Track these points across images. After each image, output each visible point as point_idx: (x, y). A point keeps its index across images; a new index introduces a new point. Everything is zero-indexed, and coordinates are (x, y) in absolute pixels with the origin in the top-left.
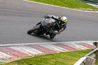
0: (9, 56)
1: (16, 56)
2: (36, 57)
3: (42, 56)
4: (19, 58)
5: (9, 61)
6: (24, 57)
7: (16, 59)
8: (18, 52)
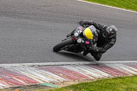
0: (62, 79)
1: (71, 79)
2: (99, 81)
3: (109, 79)
4: (76, 82)
5: (61, 86)
6: (82, 80)
7: (72, 83)
8: (75, 73)
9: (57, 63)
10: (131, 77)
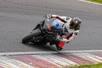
9: (27, 53)
10: (97, 65)
